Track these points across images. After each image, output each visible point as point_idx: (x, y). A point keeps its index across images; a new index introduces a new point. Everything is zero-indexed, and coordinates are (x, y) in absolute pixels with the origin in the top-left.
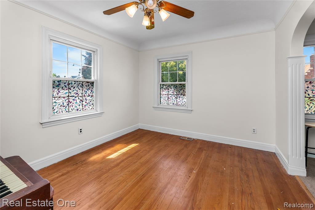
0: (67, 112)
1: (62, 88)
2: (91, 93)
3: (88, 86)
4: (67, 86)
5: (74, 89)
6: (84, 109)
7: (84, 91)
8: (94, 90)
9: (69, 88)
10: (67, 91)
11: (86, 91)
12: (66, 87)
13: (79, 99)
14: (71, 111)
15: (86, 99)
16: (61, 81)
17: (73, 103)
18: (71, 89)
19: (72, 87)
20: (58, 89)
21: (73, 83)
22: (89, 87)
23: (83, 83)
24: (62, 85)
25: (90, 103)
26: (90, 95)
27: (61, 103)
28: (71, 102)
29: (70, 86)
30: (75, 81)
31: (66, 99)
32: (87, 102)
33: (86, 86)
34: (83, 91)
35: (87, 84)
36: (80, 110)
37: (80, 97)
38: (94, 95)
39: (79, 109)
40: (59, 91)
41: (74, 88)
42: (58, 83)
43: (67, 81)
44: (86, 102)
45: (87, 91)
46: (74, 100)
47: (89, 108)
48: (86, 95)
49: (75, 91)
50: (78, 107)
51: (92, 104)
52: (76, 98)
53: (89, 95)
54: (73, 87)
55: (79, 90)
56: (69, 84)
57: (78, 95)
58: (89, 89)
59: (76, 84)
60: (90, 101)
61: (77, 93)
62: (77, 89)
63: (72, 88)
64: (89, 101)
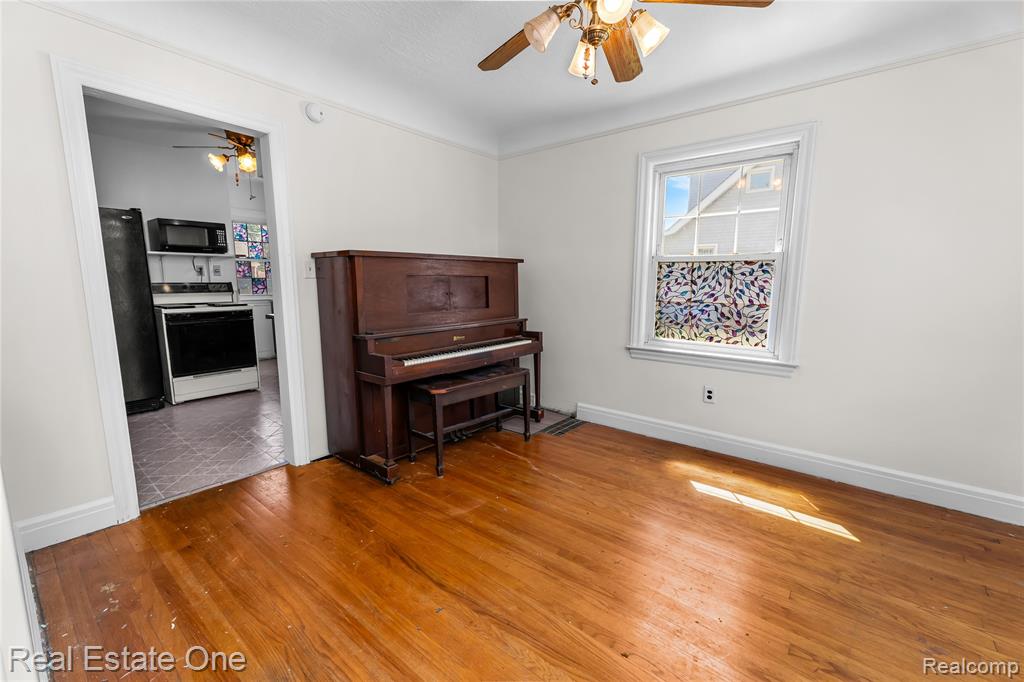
0: (683, 337)
1: (676, 280)
2: (758, 295)
3: (751, 274)
4: (688, 277)
5: (704, 284)
6: (731, 341)
7: (736, 290)
8: (772, 287)
9: (692, 281)
10: (688, 288)
11: (741, 291)
12: (684, 278)
13: (716, 309)
14: (694, 337)
15: (738, 313)
16: (673, 263)
17: (700, 320)
18: (696, 284)
19: (699, 277)
20: (668, 283)
21: (705, 266)
22: (752, 278)
23: (735, 267)
24: (676, 274)
25: (751, 327)
26: (756, 302)
27: (672, 316)
28: (695, 316)
29: (695, 274)
30: (709, 263)
31: (682, 307)
32: (743, 323)
33: (743, 274)
34: (733, 289)
35: (747, 269)
36: (719, 342)
37: (719, 306)
38: (770, 302)
39: (716, 339)
40: (669, 288)
41: (705, 280)
42: (668, 270)
43: (687, 263)
44: (738, 322)
45: (745, 289)
46: (702, 311)
47: (747, 340)
48: (739, 301)
49: (707, 289)
50: (712, 331)
51: (762, 331)
52: (708, 306)
53: (750, 301)
54: (702, 278)
55: (718, 287)
56: (693, 271)
57: (715, 300)
58: (752, 283)
59: (711, 269)
60: (754, 322)
61: (713, 295)
62: (713, 284)
63: (699, 281)
64: (750, 321)
